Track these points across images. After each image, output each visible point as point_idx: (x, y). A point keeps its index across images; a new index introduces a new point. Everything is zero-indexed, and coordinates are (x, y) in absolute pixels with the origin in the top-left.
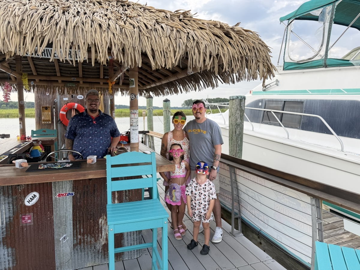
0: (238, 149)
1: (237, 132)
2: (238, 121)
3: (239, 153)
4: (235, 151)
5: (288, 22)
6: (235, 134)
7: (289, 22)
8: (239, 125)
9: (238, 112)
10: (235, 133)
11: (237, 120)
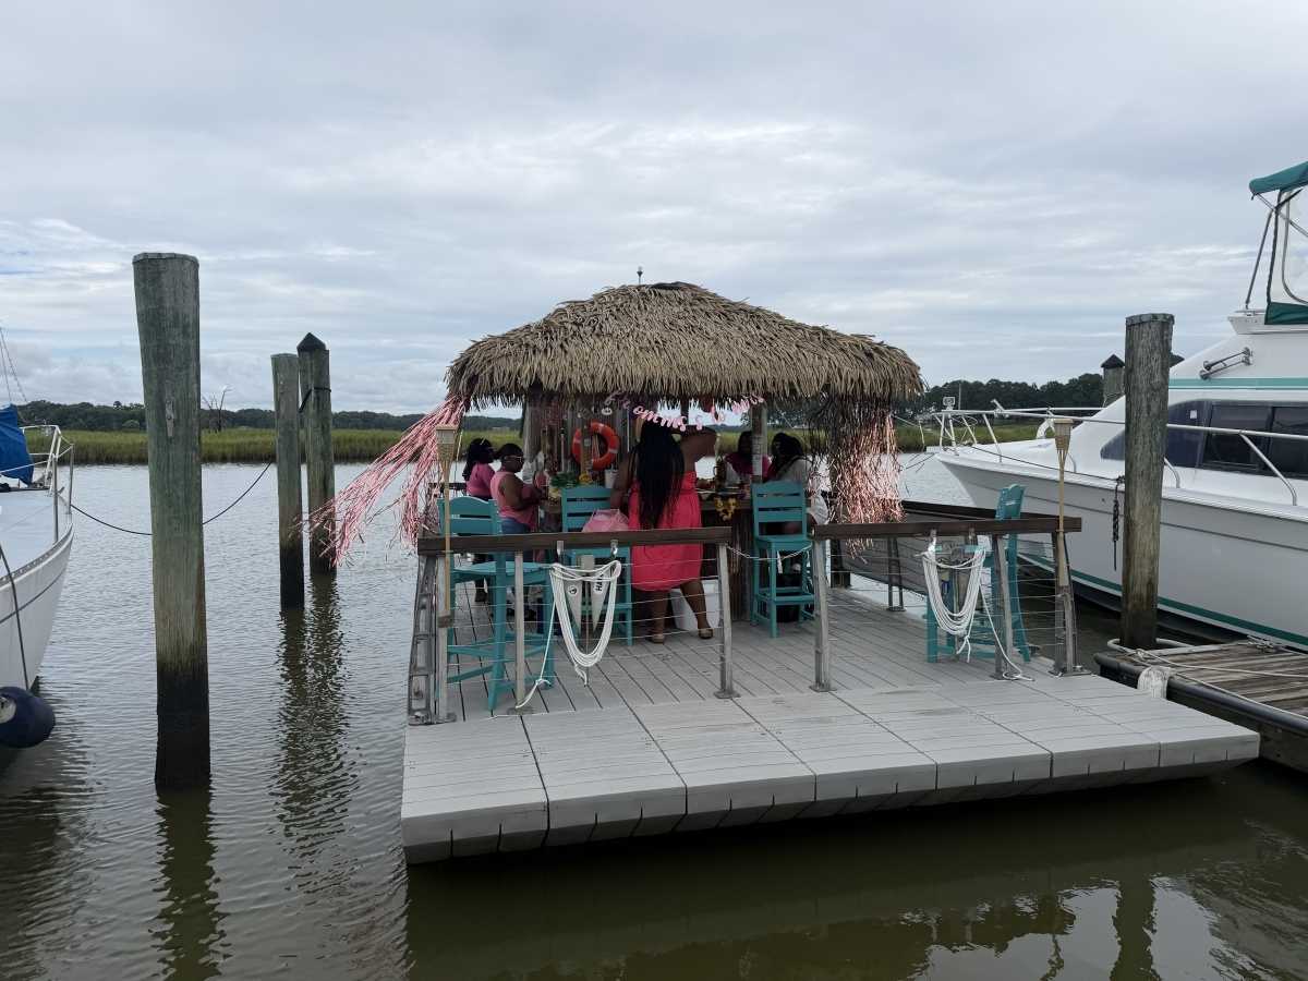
0: (1155, 453)
1: (1154, 409)
2: (1156, 381)
3: (1157, 464)
4: (1148, 460)
5: (1280, 196)
6: (1146, 415)
7: (1282, 199)
8: (1158, 390)
9: (1156, 355)
10: (1148, 412)
11: (1152, 376)
